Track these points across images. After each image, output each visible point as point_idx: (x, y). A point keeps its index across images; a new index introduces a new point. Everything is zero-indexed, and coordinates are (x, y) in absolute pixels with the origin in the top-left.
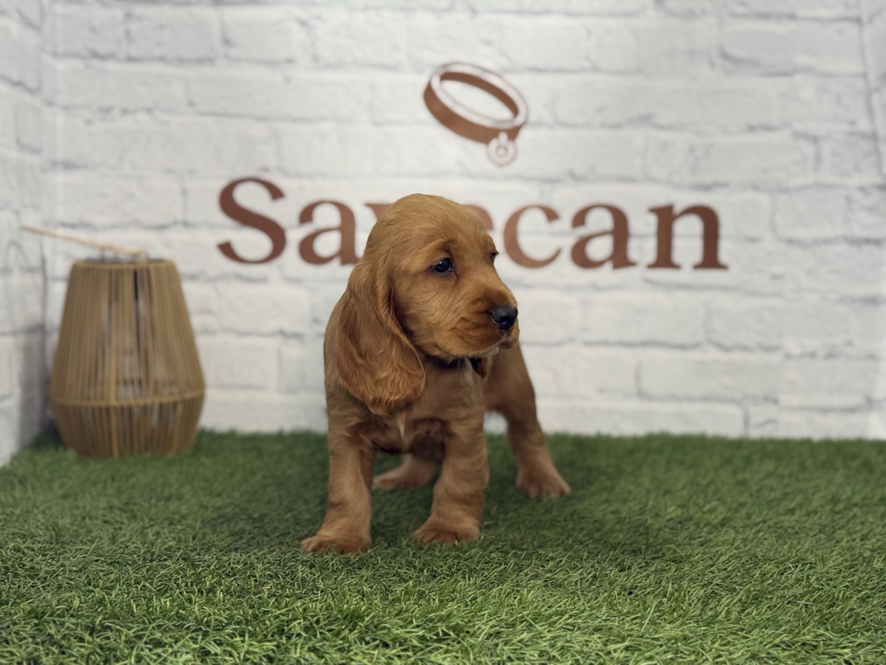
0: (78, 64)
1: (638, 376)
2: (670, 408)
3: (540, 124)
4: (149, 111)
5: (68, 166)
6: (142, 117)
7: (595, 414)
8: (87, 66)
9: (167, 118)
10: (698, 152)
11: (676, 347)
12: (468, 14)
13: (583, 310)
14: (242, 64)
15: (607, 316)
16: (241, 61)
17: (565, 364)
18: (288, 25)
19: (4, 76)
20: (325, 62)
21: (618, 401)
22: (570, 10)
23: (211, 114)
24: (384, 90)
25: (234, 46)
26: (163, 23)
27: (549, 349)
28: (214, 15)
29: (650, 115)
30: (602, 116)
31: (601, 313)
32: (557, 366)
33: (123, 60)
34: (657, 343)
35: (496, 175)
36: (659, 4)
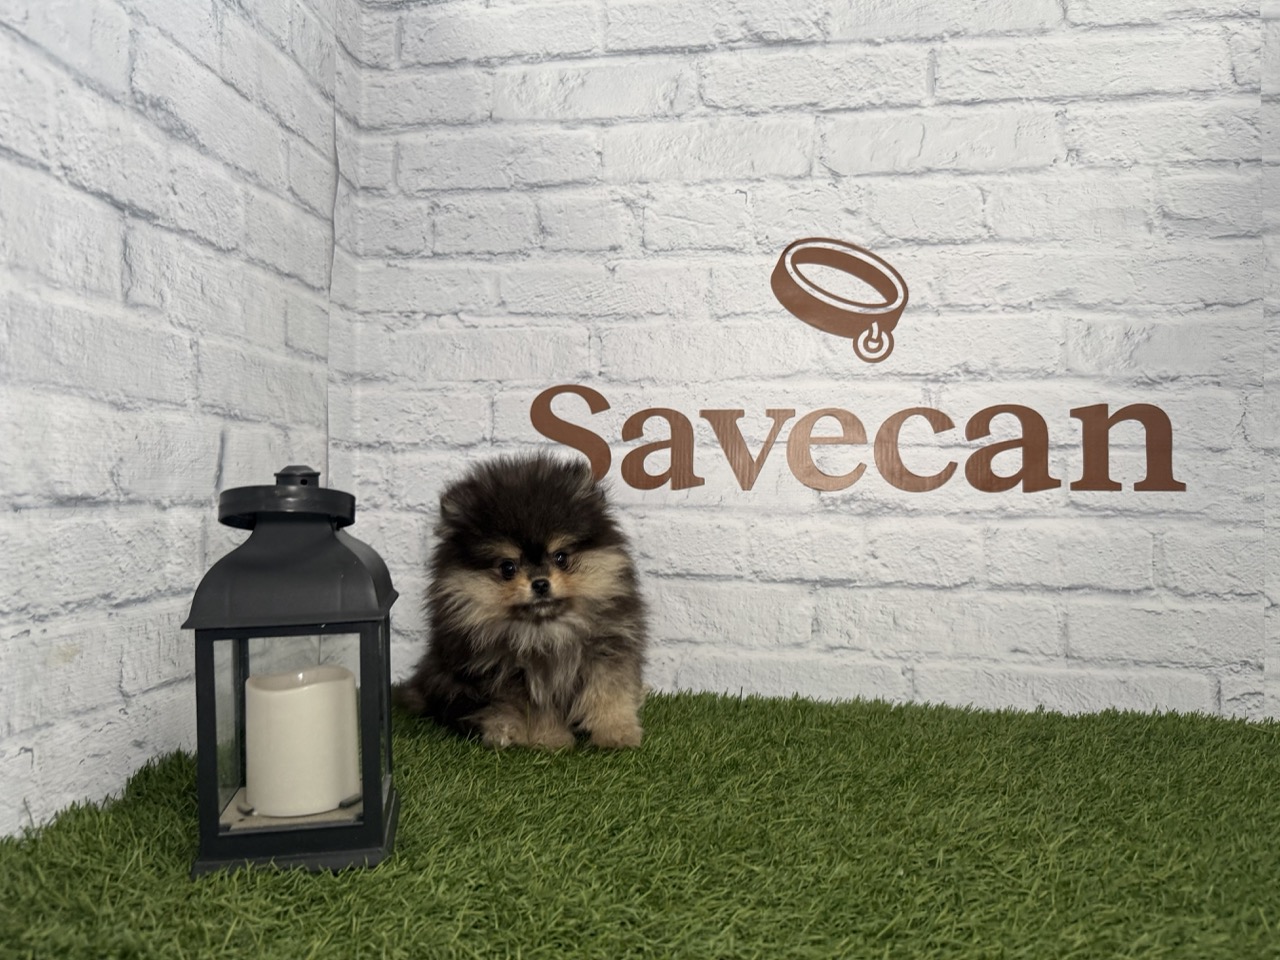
0: (380, 264)
1: (1065, 632)
3: (923, 308)
4: (456, 314)
5: (367, 379)
6: (447, 320)
7: (1007, 680)
8: (389, 265)
9: (475, 320)
10: (1137, 338)
11: (1116, 592)
12: (829, 181)
13: (988, 542)
14: (560, 255)
15: (1020, 550)
16: (559, 251)
17: (963, 613)
18: (612, 207)
19: (263, 262)
20: (655, 247)
21: (1038, 664)
22: (959, 167)
23: (524, 314)
24: (725, 276)
25: (551, 235)
26: (472, 213)
27: (942, 593)
28: (529, 201)
29: (1069, 292)
30: (1005, 295)
31: (1012, 547)
32: (954, 615)
33: (428, 257)
34: (1090, 587)
35: (867, 373)
36: (1074, 154)
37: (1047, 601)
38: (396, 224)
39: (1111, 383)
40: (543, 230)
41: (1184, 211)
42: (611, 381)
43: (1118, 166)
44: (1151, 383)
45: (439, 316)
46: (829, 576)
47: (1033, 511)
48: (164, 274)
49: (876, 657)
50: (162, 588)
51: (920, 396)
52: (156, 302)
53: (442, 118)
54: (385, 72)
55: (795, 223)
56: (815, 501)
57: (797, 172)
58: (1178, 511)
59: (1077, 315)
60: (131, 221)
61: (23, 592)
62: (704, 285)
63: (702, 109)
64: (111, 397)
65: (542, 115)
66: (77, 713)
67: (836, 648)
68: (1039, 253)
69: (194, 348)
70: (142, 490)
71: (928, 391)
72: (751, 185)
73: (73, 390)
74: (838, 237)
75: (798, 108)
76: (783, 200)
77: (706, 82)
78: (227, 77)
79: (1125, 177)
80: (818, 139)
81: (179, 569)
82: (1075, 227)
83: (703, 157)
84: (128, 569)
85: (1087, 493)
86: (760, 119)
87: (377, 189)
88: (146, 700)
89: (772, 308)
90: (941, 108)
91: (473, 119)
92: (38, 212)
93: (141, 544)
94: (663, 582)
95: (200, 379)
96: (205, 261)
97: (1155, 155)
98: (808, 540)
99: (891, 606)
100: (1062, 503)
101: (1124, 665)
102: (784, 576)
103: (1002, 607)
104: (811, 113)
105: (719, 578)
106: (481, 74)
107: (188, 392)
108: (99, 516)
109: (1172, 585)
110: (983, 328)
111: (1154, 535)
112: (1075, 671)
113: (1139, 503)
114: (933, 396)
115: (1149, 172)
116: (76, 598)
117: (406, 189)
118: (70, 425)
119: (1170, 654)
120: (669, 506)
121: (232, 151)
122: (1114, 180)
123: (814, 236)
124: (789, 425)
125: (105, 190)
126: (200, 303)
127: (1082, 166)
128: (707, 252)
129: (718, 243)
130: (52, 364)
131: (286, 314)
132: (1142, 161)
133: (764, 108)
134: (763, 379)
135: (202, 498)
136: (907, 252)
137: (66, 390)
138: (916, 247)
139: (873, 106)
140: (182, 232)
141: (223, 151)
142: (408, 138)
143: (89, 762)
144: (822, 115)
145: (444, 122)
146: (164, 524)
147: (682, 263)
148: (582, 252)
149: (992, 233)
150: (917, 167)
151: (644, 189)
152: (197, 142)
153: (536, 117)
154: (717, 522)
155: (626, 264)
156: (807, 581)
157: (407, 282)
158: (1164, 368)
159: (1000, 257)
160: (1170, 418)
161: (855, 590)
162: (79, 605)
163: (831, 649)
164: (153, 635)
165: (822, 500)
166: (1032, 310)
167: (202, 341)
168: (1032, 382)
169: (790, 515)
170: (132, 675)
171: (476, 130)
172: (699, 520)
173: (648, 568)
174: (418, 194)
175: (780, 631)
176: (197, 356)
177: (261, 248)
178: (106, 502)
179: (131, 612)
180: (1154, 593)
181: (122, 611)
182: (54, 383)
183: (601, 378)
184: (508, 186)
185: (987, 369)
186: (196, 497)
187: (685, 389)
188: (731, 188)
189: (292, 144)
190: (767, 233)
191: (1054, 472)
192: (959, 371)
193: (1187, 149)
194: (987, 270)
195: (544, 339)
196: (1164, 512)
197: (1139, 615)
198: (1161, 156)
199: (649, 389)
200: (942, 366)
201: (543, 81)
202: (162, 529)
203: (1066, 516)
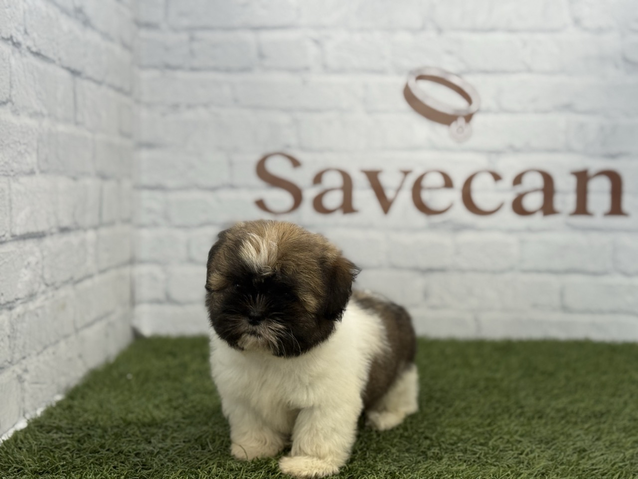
0: (156, 73)
1: (562, 295)
2: (586, 319)
3: (488, 111)
6: (201, 110)
11: (590, 274)
13: (522, 247)
20: (331, 69)
22: (510, 27)
25: (266, 58)
27: (495, 276)
28: (253, 37)
29: (572, 104)
30: (536, 104)
33: (188, 70)
35: (456, 148)
37: (553, 280)
39: (592, 156)
40: (261, 56)
42: (304, 150)
50: (87, 273)
56: (426, 222)
57: (417, 26)
59: (575, 117)
60: (75, 79)
61: (53, 275)
62: (361, 93)
80: (430, 7)
87: (154, 25)
100: (563, 224)
103: (528, 283)
113: (605, 224)
117: (173, 26)
121: (101, 24)
122: (598, 39)
125: (69, 65)
127: (581, 29)
130: (58, 161)
137: (61, 173)
138: (485, 75)
146: (86, 240)
150: (487, 26)
152: (92, 25)
154: (368, 236)
156: (420, 270)
162: (66, 283)
163: (433, 307)
179: (80, 286)
181: (76, 286)
183: (298, 149)
185: (523, 147)
191: (556, 206)
199: (328, 155)
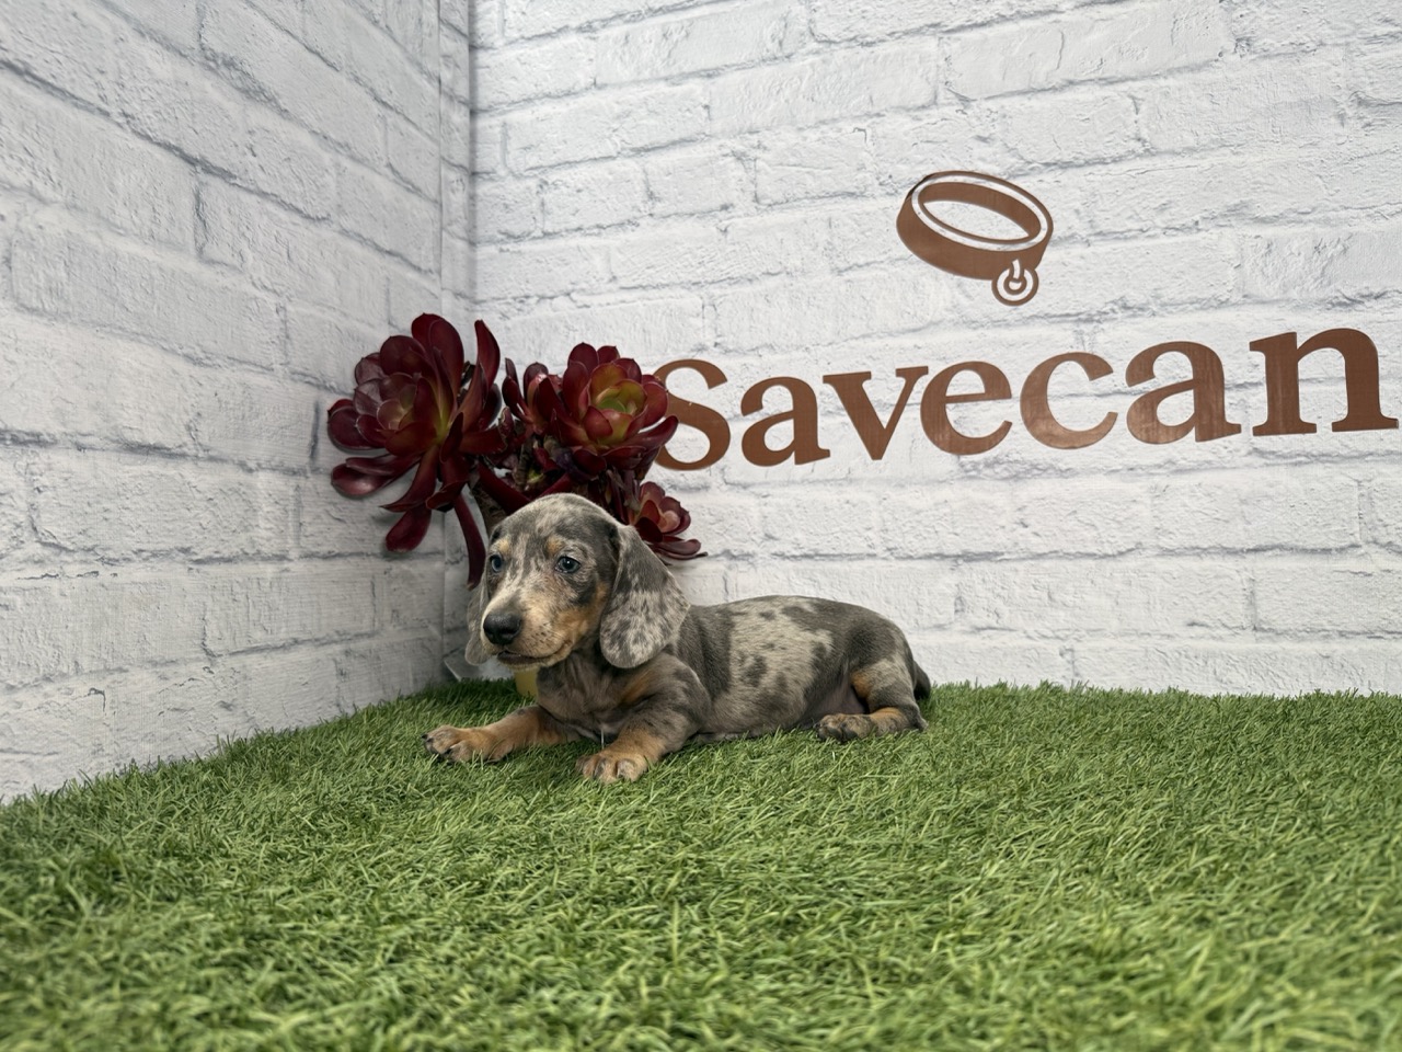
1: (1251, 599)
3: (1070, 239)
4: (568, 294)
6: (559, 301)
7: (1183, 658)
8: (501, 251)
9: (587, 300)
10: (1330, 252)
11: (1313, 551)
12: (956, 108)
13: (1156, 502)
14: (670, 220)
15: (1195, 508)
16: (669, 216)
17: (1130, 584)
18: (721, 163)
19: (360, 236)
20: (768, 201)
21: (1221, 638)
22: (1106, 75)
23: (635, 288)
24: (845, 225)
25: (660, 200)
26: (580, 186)
27: (1104, 561)
28: (636, 167)
29: (1245, 205)
30: (1166, 216)
31: (1185, 505)
32: (1119, 586)
33: (539, 238)
34: (1281, 547)
35: (1009, 318)
36: (1243, 44)
37: (1229, 565)
38: (506, 206)
39: (1300, 307)
40: (651, 196)
41: (1385, 96)
42: (727, 351)
43: (1299, 50)
44: (1350, 303)
45: (552, 298)
46: (973, 550)
47: (1209, 462)
48: (243, 234)
49: (1029, 637)
50: (251, 551)
51: (1071, 340)
52: (236, 261)
53: (547, 91)
54: (491, 52)
55: (920, 158)
56: (955, 467)
57: (919, 103)
58: (1390, 453)
59: (1252, 231)
60: (203, 177)
61: (90, 533)
62: (822, 237)
63: (814, 45)
64: (186, 351)
65: (646, 74)
66: (155, 664)
67: (983, 629)
68: (1206, 164)
69: (282, 313)
70: (224, 447)
71: (1081, 333)
72: (870, 121)
73: (142, 338)
74: (970, 169)
75: (918, 31)
76: (906, 134)
77: (816, 16)
78: (312, 45)
79: (1311, 62)
80: (942, 62)
81: (269, 534)
82: (1249, 128)
83: (816, 97)
84: (209, 526)
85: (1274, 437)
86: (879, 49)
87: (488, 173)
88: (235, 662)
89: (898, 255)
90: (1082, 10)
91: (577, 88)
92: (97, 156)
93: (224, 502)
94: (789, 564)
95: (289, 346)
96: (292, 227)
97: (1347, 32)
98: (947, 510)
99: (1045, 580)
100: (1243, 452)
101: (1326, 637)
102: (921, 552)
103: (1175, 575)
104: (934, 34)
105: (850, 557)
106: (582, 39)
107: (275, 357)
108: (175, 468)
109: (1384, 540)
110: (1142, 256)
111: (1359, 482)
112: (1266, 646)
113: (1339, 445)
114: (1086, 338)
115: (1339, 53)
116: (151, 547)
117: (515, 169)
118: (140, 373)
119: (1384, 622)
120: (794, 482)
121: (319, 119)
122: (1294, 68)
123: (943, 170)
124: (922, 385)
125: (173, 143)
126: (287, 269)
127: (1254, 56)
128: (825, 200)
129: (837, 188)
130: (117, 308)
131: (388, 292)
132: (1330, 42)
133: (881, 37)
134: (891, 335)
135: (294, 466)
136: (1049, 177)
137: (135, 337)
138: (1059, 172)
139: (1003, 19)
140: (263, 194)
141: (310, 119)
142: (515, 116)
143: (169, 715)
144: (946, 36)
145: (548, 96)
146: (250, 487)
147: (799, 215)
148: (692, 215)
149: (1148, 145)
150: (1056, 80)
151: (754, 139)
152: (279, 106)
153: (641, 78)
154: (848, 497)
155: (738, 222)
156: (947, 557)
157: (520, 266)
158: (1365, 284)
159: (1156, 173)
160: (1376, 343)
161: (1004, 564)
162: (154, 555)
163: (979, 629)
164: (241, 598)
165: (962, 466)
166: (1199, 230)
167: (290, 308)
168: (1203, 313)
169: (927, 484)
170: (217, 634)
171: (581, 100)
172: (828, 495)
173: (773, 551)
174: (526, 174)
175: (919, 612)
176: (284, 322)
177: (357, 222)
178: (183, 455)
179: (214, 570)
180: (1362, 551)
181: (205, 568)
182: (120, 328)
183: (716, 349)
184: (615, 154)
185: (1148, 303)
186: (287, 464)
187: (806, 354)
188: (848, 127)
189: (389, 120)
190: (890, 171)
191: (1232, 416)
192: (1115, 307)
193: (1386, 21)
194: (1143, 190)
195: (657, 312)
196: (1371, 454)
197: (1343, 577)
198: (1354, 33)
199: (768, 356)
200: (1094, 301)
201: (647, 38)
202: (248, 491)
203: (1248, 466)
